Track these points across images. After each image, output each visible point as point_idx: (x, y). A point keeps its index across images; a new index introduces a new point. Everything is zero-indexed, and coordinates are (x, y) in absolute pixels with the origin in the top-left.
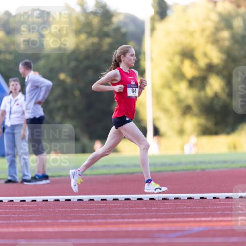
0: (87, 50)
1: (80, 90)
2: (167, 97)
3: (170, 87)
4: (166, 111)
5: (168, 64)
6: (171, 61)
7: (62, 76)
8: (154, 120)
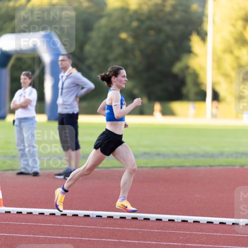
0: (150, 11)
1: (142, 51)
2: (228, 62)
3: (231, 52)
4: (226, 76)
5: (231, 29)
6: (234, 26)
7: (124, 36)
8: (214, 84)
